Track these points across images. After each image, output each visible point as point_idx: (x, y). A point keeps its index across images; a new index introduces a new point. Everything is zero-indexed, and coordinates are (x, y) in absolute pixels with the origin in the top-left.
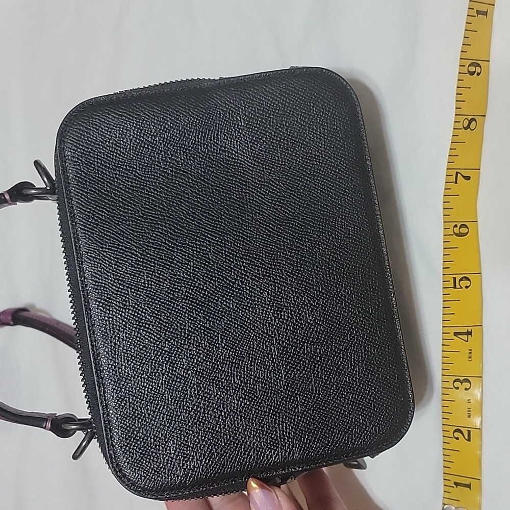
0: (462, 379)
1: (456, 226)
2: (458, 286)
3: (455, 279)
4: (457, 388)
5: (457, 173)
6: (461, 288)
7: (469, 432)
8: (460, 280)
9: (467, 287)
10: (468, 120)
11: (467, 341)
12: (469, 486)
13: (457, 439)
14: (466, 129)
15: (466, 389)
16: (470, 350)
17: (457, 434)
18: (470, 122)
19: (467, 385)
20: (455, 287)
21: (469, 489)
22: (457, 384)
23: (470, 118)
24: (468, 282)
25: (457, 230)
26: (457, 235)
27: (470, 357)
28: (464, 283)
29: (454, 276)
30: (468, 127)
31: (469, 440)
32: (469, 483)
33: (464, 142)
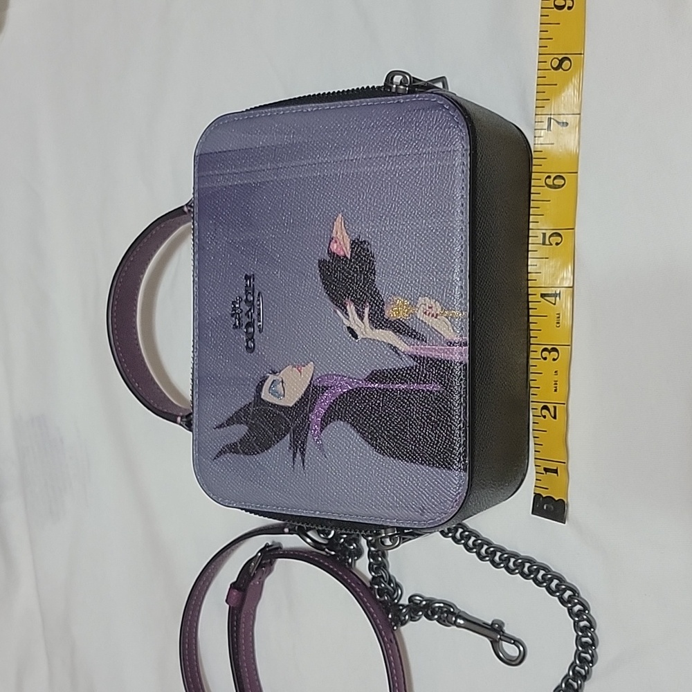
0: (549, 347)
1: (549, 177)
2: (547, 242)
3: (544, 234)
4: (545, 359)
5: (550, 119)
6: (551, 244)
7: (555, 408)
8: (550, 236)
9: (557, 244)
10: (558, 59)
11: (555, 304)
12: (556, 471)
13: (545, 417)
14: (556, 69)
15: (554, 360)
16: (559, 314)
17: (545, 412)
18: (561, 61)
19: (554, 354)
20: (544, 243)
21: (556, 475)
22: (545, 354)
23: (560, 57)
24: (560, 238)
25: (550, 182)
26: (549, 186)
27: (558, 323)
28: (555, 239)
29: (544, 231)
30: (559, 66)
31: (555, 417)
32: (555, 468)
33: (556, 85)
